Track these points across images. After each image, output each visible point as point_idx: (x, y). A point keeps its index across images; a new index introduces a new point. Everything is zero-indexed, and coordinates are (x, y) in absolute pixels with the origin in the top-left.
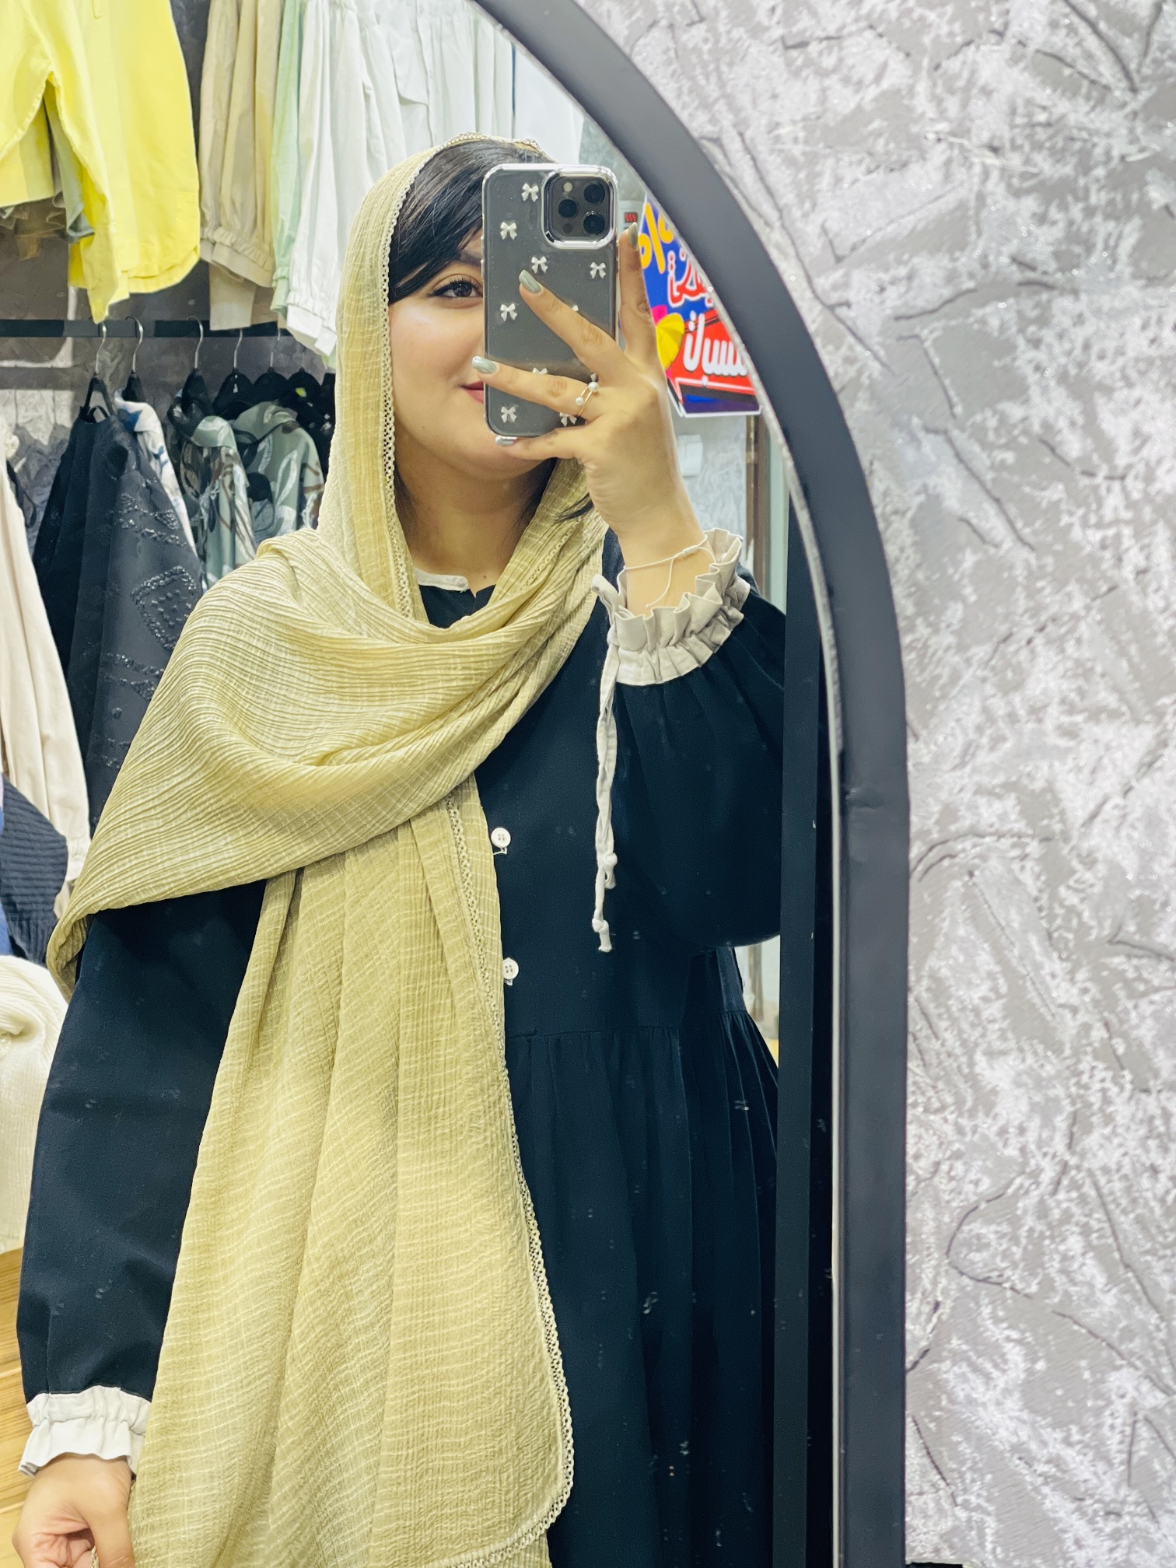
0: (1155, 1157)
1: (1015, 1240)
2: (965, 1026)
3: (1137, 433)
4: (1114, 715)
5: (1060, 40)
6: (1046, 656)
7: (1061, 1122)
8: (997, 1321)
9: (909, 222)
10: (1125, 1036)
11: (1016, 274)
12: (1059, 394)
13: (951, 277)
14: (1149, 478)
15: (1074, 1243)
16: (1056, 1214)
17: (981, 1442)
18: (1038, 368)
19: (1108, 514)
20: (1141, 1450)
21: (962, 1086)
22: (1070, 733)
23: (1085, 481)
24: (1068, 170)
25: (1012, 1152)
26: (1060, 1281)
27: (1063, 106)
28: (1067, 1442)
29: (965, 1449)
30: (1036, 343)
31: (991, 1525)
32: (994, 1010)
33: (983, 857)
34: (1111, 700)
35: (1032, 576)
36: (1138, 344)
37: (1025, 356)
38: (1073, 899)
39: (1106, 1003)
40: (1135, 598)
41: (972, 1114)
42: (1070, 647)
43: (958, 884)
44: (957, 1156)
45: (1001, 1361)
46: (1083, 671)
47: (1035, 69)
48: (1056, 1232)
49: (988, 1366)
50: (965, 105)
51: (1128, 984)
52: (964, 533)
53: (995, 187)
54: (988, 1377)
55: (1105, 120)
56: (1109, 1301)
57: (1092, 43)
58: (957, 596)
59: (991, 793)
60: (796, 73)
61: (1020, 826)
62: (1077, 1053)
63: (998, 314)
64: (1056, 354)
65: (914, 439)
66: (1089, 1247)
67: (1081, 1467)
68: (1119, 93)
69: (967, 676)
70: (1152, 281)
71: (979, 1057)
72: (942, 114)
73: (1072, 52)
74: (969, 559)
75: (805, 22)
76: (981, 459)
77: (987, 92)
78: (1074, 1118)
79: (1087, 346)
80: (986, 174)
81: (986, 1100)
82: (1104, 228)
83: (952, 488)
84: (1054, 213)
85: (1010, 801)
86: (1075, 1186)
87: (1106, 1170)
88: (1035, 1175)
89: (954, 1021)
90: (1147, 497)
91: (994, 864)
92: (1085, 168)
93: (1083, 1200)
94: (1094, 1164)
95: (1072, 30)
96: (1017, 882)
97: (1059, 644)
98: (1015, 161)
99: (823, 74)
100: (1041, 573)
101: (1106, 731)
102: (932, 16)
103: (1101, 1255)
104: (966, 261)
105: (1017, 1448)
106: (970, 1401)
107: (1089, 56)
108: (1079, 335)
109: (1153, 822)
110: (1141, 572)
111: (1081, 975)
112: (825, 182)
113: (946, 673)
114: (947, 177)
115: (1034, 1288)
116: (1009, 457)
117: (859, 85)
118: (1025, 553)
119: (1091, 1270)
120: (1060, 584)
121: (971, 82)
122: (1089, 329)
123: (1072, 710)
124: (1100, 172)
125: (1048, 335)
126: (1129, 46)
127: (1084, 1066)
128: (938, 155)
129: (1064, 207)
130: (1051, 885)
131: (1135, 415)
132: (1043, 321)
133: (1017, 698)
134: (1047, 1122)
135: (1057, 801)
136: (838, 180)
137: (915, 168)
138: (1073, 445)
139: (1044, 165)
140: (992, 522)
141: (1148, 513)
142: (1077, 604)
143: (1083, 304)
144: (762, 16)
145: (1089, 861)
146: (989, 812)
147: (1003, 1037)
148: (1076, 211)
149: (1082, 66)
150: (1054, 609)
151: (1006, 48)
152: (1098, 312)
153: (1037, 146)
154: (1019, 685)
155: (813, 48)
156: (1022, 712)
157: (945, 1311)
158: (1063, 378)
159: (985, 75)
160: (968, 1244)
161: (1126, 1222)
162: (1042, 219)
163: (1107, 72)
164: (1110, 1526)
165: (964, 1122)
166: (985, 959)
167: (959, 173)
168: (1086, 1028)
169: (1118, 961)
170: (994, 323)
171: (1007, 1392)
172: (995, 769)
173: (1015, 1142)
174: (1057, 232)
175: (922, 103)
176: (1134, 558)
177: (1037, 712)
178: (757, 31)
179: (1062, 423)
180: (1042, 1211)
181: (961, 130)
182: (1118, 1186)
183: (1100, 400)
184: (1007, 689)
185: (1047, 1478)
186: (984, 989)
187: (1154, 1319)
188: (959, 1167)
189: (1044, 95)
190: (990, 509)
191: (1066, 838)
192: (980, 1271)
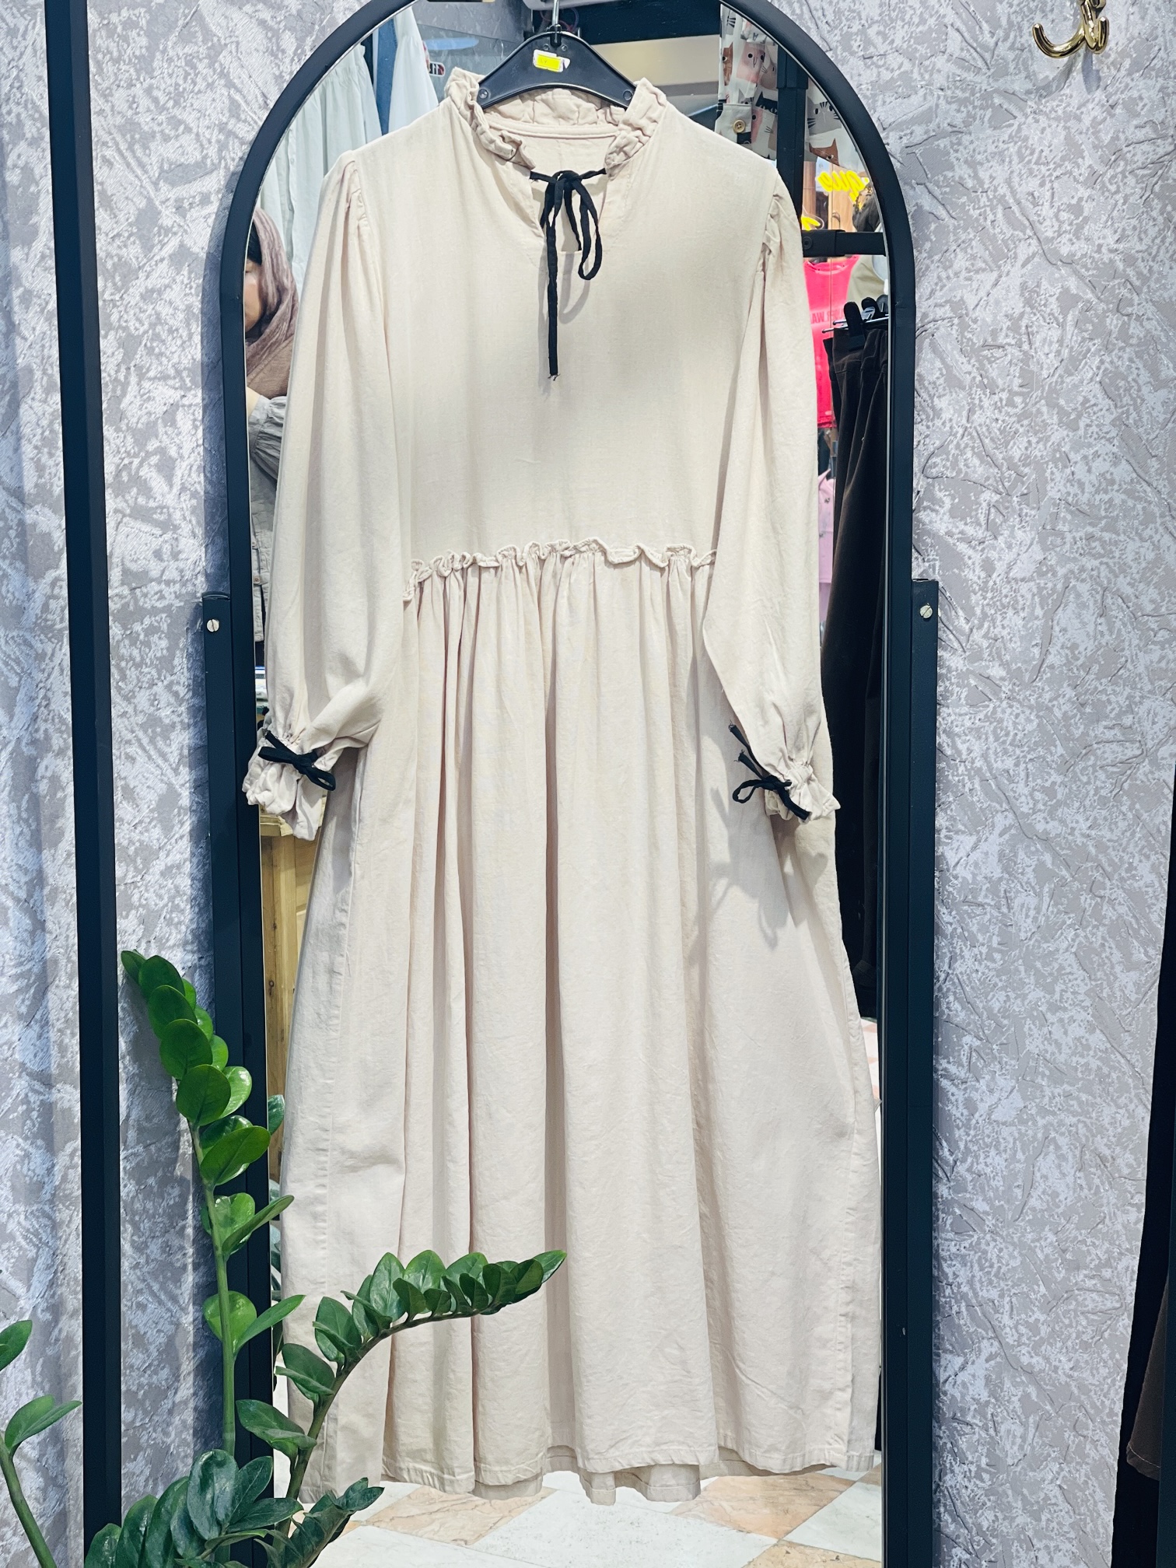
0: (997, 416)
1: (948, 460)
2: (930, 389)
3: (991, 176)
4: (984, 270)
5: (964, 54)
6: (960, 255)
7: (965, 413)
8: (940, 490)
9: (911, 115)
10: (987, 377)
11: (950, 129)
12: (965, 167)
13: (926, 133)
14: (995, 190)
15: (969, 454)
16: (963, 446)
17: (934, 535)
18: (958, 159)
19: (982, 204)
20: (992, 517)
21: (928, 410)
22: (969, 279)
23: (973, 194)
24: (967, 95)
25: (947, 428)
26: (964, 469)
27: (965, 75)
28: (966, 524)
29: (929, 540)
30: (957, 151)
31: (938, 564)
32: (942, 381)
33: (937, 329)
34: (983, 265)
35: (956, 228)
36: (991, 148)
37: (953, 155)
38: (969, 335)
39: (981, 368)
40: (991, 231)
41: (932, 420)
42: (969, 251)
43: (928, 340)
44: (927, 436)
45: (941, 503)
46: (973, 257)
47: (955, 63)
48: (963, 453)
49: (937, 508)
50: (931, 75)
51: (988, 359)
52: (931, 217)
53: (942, 102)
54: (937, 511)
55: (978, 79)
56: (980, 470)
57: (975, 54)
58: (928, 239)
59: (941, 306)
60: (868, 67)
61: (952, 315)
62: (970, 388)
63: (943, 143)
64: (963, 154)
65: (913, 188)
66: (974, 453)
67: (970, 530)
68: (984, 70)
69: (932, 267)
70: (995, 128)
71: (935, 399)
72: (923, 79)
73: (968, 57)
74: (933, 226)
75: (872, 50)
76: (937, 192)
77: (939, 71)
78: (969, 410)
79: (974, 150)
80: (939, 97)
81: (938, 414)
82: (979, 113)
83: (927, 203)
84: (962, 109)
85: (948, 307)
86: (970, 434)
87: (980, 425)
88: (955, 435)
89: (926, 388)
90: (995, 197)
91: (942, 330)
92: (973, 94)
93: (972, 438)
94: (976, 424)
95: (968, 51)
96: (950, 334)
97: (965, 250)
98: (949, 93)
99: (880, 67)
100: (959, 227)
101: (981, 276)
102: (919, 47)
103: (978, 455)
104: (932, 126)
105: (949, 534)
106: (931, 522)
107: (974, 59)
108: (971, 147)
109: (997, 303)
110: (993, 222)
111: (972, 361)
112: (879, 103)
113: (924, 267)
114: (925, 99)
115: (954, 474)
116: (948, 190)
117: (892, 71)
118: (953, 221)
119: (976, 462)
120: (965, 230)
121: (933, 68)
122: (974, 145)
123: (968, 270)
124: (978, 95)
125: (961, 148)
126: (987, 56)
127: (973, 391)
128: (921, 92)
129: (966, 107)
130: (962, 334)
131: (991, 171)
132: (959, 144)
133: (950, 271)
134: (960, 415)
135: (964, 303)
136: (884, 102)
137: (913, 97)
138: (970, 183)
139: (959, 93)
140: (941, 212)
141: (995, 202)
142: (971, 236)
143: (973, 137)
144: (855, 48)
145: (975, 321)
146: (940, 312)
147: (944, 389)
148: (970, 108)
149: (972, 62)
150: (963, 238)
151: (945, 56)
152: (978, 139)
153: (957, 88)
154: (951, 266)
155: (875, 59)
156: (952, 275)
157: (921, 494)
158: (966, 162)
159: (939, 66)
160: (931, 467)
161: (987, 441)
162: (958, 111)
163: (980, 63)
164: (980, 548)
165: (930, 424)
166: (938, 364)
167: (929, 98)
168: (974, 378)
169: (985, 352)
170: (942, 146)
171: (944, 514)
172: (942, 297)
173: (948, 425)
174: (964, 115)
175: (916, 75)
176: (991, 217)
177: (957, 274)
178: (853, 53)
179: (966, 176)
180: (958, 446)
181: (930, 84)
182: (984, 429)
183: (979, 167)
184: (946, 269)
185: (958, 539)
186: (938, 374)
187: (996, 470)
188: (927, 440)
189: (958, 72)
190: (940, 208)
191: (967, 315)
192: (934, 475)
